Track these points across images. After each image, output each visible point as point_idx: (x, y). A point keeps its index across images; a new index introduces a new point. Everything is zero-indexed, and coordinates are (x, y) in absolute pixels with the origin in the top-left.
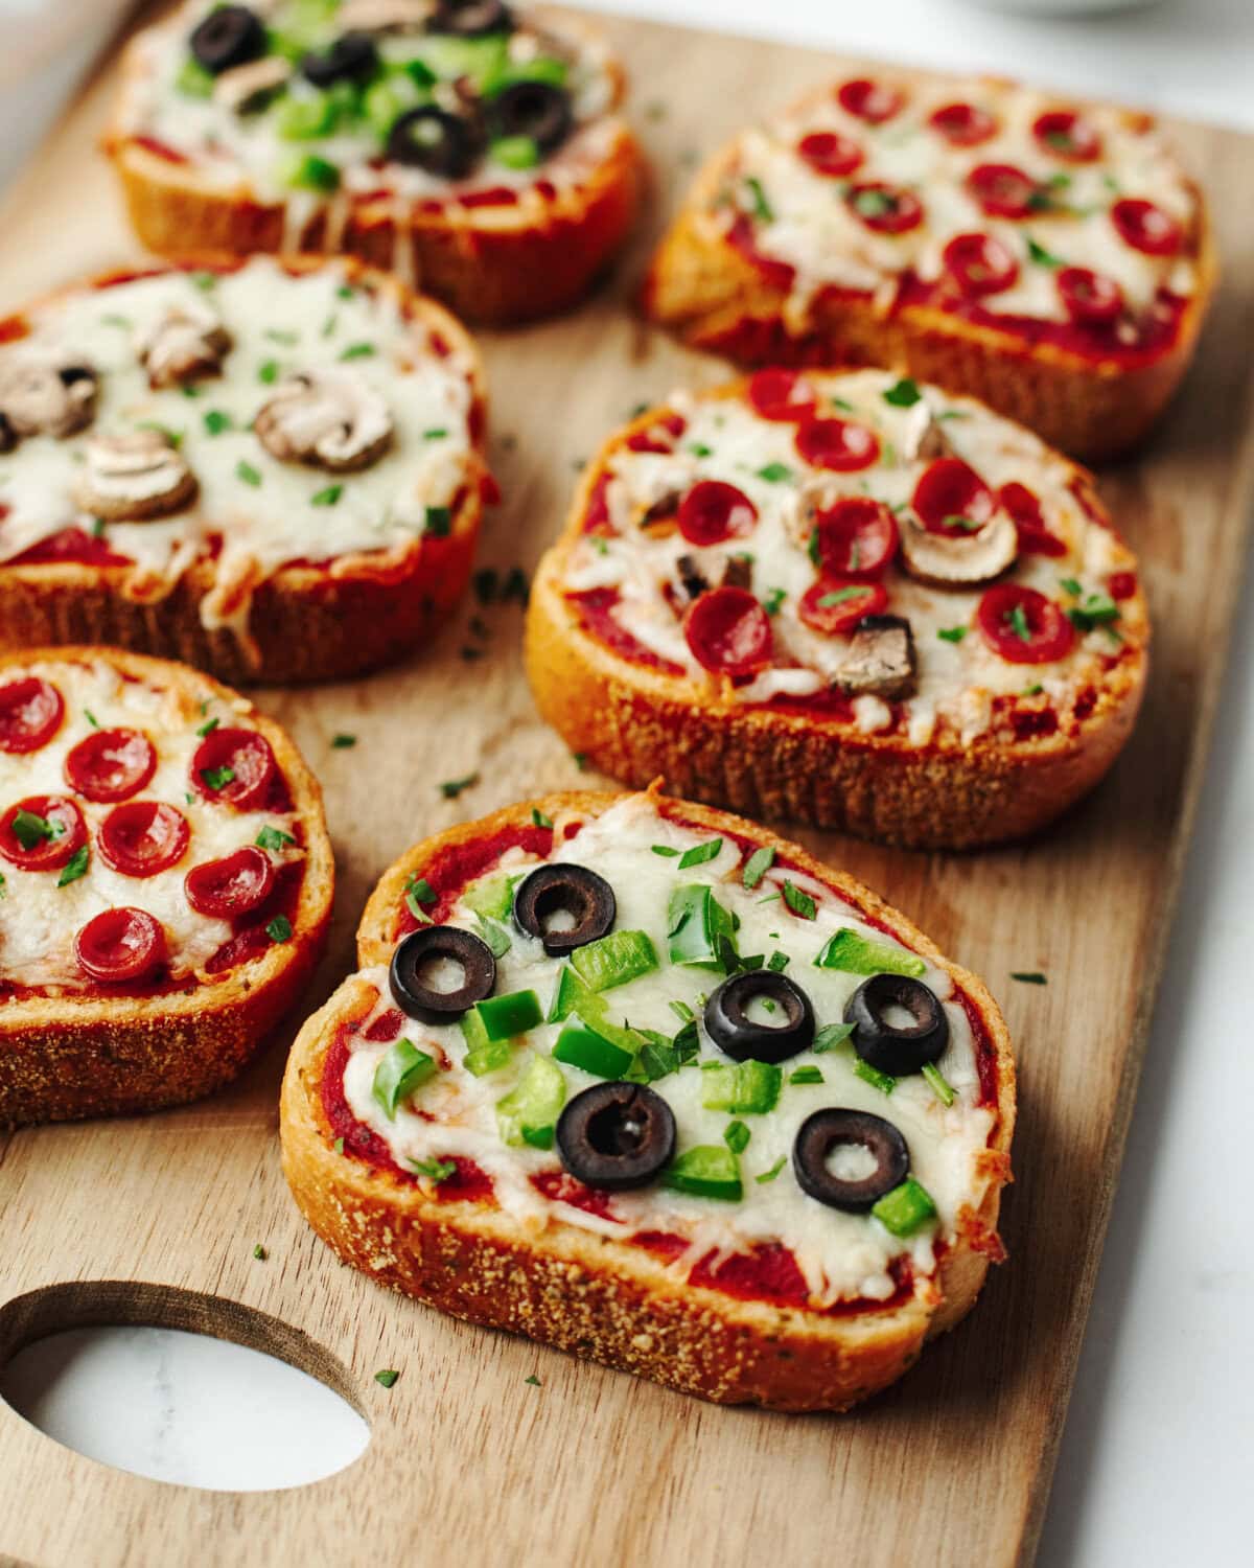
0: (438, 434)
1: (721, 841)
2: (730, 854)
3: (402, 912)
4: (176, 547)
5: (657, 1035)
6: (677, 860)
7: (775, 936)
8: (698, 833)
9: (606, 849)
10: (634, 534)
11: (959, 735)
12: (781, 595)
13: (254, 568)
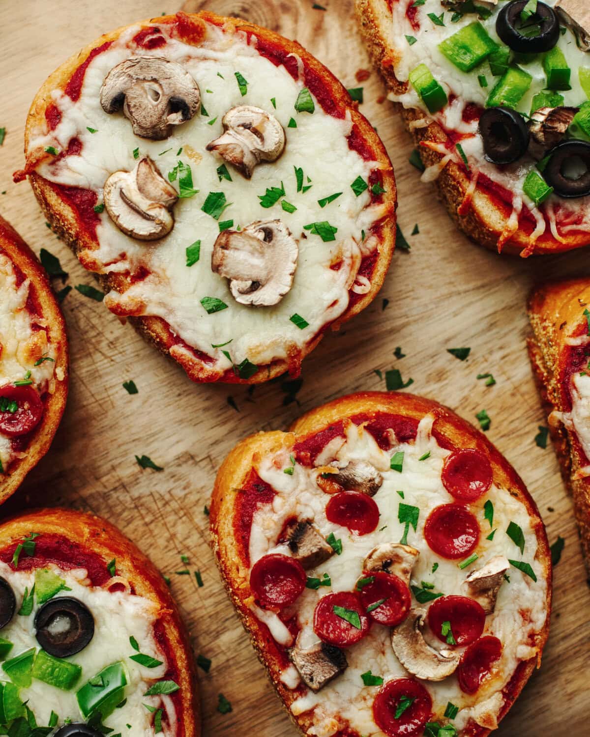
0: (300, 322)
1: (161, 663)
2: (158, 672)
3: (13, 546)
4: (123, 256)
5: (33, 717)
6: (135, 653)
7: (129, 726)
8: (158, 648)
9: (118, 613)
10: (314, 474)
11: (312, 724)
12: (327, 583)
13: (142, 306)
